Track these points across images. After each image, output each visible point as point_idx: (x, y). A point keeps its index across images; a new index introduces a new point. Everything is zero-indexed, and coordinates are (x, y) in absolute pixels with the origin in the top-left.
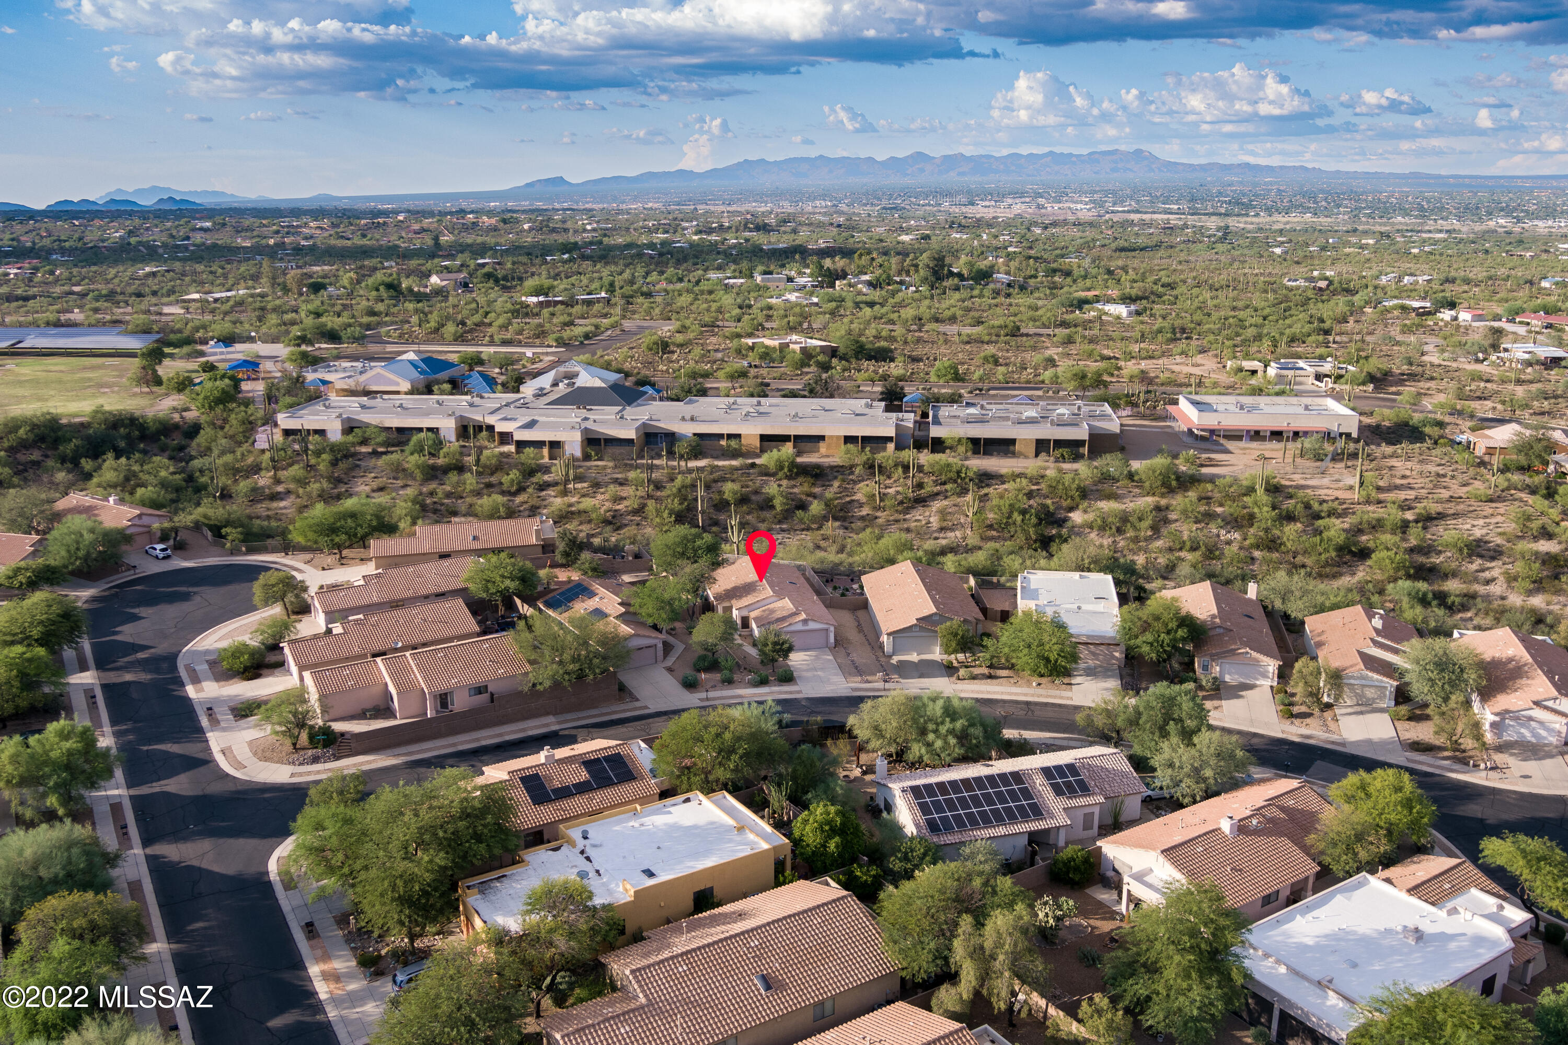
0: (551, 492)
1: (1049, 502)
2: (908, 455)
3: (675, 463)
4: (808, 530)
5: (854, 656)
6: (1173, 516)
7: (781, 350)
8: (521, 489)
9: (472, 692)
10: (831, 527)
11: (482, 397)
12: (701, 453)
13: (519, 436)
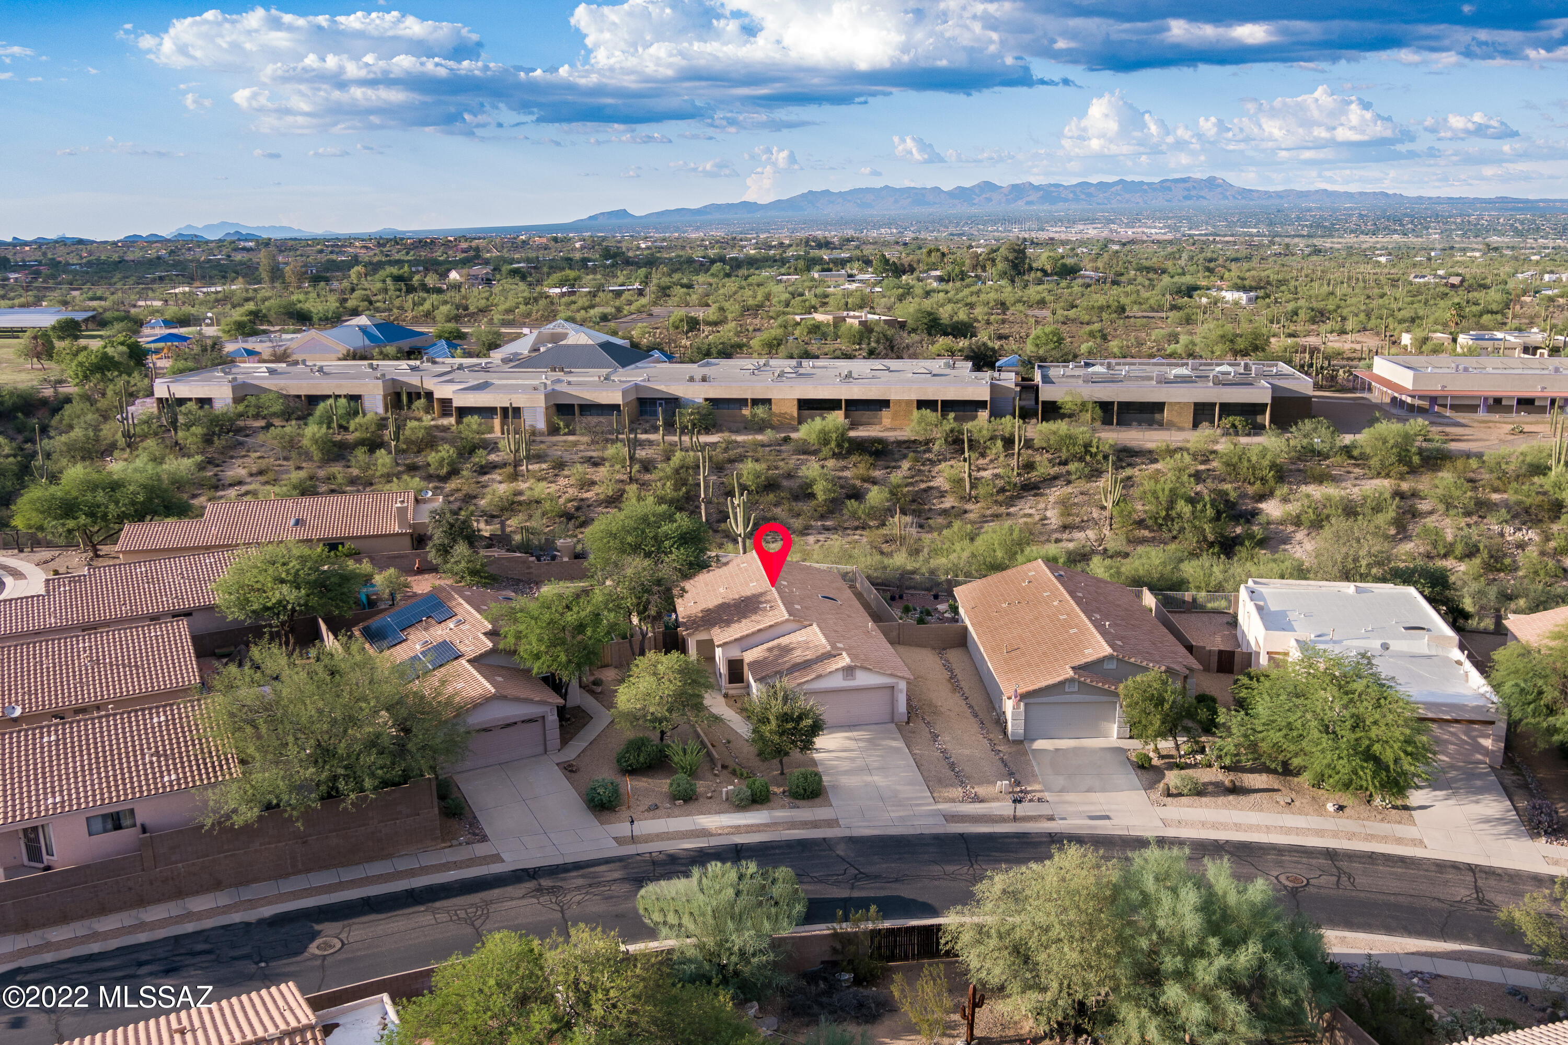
0: (496, 476)
1: (1227, 487)
2: (1009, 424)
3: (676, 439)
4: (863, 528)
5: (946, 740)
6: (1424, 506)
7: (836, 325)
8: (454, 472)
9: (98, 825)
10: (899, 523)
11: (434, 363)
12: (714, 426)
13: (459, 401)
